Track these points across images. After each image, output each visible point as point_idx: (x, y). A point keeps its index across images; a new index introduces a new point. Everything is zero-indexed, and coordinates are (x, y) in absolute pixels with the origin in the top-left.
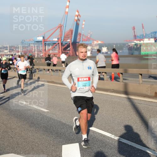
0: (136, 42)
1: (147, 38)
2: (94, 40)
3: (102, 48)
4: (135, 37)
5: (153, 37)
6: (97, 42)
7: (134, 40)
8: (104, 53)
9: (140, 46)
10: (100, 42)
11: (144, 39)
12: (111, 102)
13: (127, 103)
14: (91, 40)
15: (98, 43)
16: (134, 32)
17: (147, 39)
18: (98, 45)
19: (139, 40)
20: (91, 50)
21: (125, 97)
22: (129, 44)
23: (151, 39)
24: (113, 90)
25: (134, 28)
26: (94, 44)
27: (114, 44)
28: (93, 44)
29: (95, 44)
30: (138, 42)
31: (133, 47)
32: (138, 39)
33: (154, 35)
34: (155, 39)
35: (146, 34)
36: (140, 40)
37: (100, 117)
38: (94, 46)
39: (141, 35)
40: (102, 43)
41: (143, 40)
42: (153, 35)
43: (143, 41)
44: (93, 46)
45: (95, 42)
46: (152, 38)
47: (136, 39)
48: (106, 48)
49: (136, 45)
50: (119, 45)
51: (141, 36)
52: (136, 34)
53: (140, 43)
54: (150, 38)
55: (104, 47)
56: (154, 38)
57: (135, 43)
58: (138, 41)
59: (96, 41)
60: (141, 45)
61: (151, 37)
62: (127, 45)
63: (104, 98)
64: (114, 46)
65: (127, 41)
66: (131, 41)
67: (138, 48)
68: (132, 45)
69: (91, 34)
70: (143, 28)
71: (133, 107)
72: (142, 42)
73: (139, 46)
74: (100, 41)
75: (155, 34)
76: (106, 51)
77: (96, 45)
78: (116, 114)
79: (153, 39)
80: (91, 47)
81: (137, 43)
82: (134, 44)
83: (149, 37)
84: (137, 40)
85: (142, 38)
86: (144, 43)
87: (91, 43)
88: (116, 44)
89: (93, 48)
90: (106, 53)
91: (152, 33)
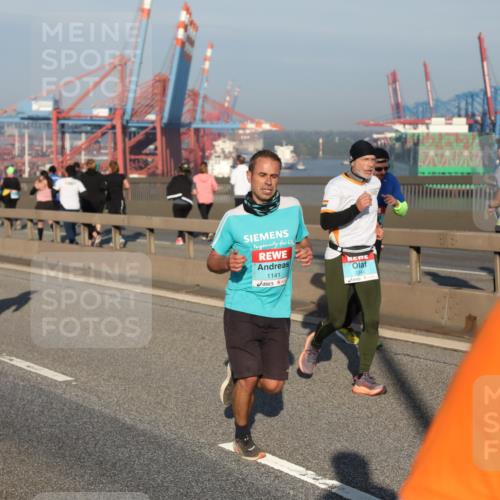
0: (400, 128)
1: (442, 116)
2: (245, 118)
3: (276, 147)
4: (398, 113)
5: (463, 112)
6: (259, 124)
7: (394, 123)
9: (416, 144)
10: (266, 127)
11: (430, 119)
14: (235, 117)
15: (260, 130)
16: (395, 90)
17: (442, 120)
18: (259, 139)
19: (410, 124)
22: (375, 136)
23: (456, 120)
25: (394, 79)
26: (245, 134)
27: (319, 134)
28: (241, 132)
29: (248, 131)
30: (408, 130)
31: (388, 147)
32: (408, 118)
33: (467, 103)
34: (471, 121)
35: (437, 101)
36: (415, 124)
38: (247, 140)
39: (417, 105)
40: (274, 129)
41: (427, 121)
42: (463, 105)
43: (427, 125)
44: (241, 141)
45: (251, 126)
46: (459, 116)
47: (399, 117)
48: (291, 148)
49: (401, 139)
50: (337, 139)
51: (421, 109)
52: (400, 100)
53: (414, 135)
54: (453, 116)
55: (281, 145)
56: (467, 116)
57: (397, 131)
58: (407, 126)
59: (252, 121)
60: (418, 139)
61: (456, 111)
64: (321, 141)
65: (367, 125)
66: (382, 125)
67: (409, 150)
68: (386, 138)
69: (236, 93)
70: (427, 78)
72: (421, 129)
73: (409, 144)
74: (267, 121)
75: (470, 100)
76: (291, 162)
77: (253, 137)
79: (463, 120)
80: (234, 143)
81: (406, 134)
82: (393, 135)
83: (448, 110)
84: (404, 124)
85: (422, 115)
86: (428, 134)
87: (233, 129)
88: (328, 136)
89: (241, 147)
90: (291, 167)
91: (458, 97)
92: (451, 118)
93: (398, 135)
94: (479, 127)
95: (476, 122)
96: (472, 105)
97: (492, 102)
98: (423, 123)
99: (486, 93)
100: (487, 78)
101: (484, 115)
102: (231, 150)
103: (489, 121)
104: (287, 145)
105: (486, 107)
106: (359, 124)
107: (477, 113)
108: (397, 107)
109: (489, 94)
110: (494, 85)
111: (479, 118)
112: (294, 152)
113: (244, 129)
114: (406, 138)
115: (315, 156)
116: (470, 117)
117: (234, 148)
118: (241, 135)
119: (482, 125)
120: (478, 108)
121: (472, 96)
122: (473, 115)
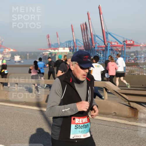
0: (50, 50)
1: (62, 47)
2: (5, 48)
3: (15, 56)
4: (50, 46)
5: (68, 46)
6: (9, 50)
7: (49, 49)
8: (17, 61)
9: (55, 55)
10: (12, 50)
11: (59, 48)
12: (22, 116)
13: (40, 116)
14: (2, 47)
15: (10, 51)
16: (49, 40)
17: (62, 48)
18: (10, 54)
19: (53, 49)
20: (2, 58)
21: (38, 110)
22: (43, 53)
23: (66, 48)
24: (25, 102)
25: (48, 37)
26: (5, 52)
27: (27, 52)
28: (4, 52)
29: (6, 52)
30: (53, 51)
31: (47, 56)
32: (52, 48)
33: (69, 44)
34: (70, 49)
35: (60, 43)
36: (55, 49)
37: (10, 132)
38: (6, 54)
39: (55, 44)
40: (14, 51)
41: (58, 49)
42: (68, 44)
43: (58, 50)
44: (4, 55)
45: (7, 50)
46: (67, 47)
47: (50, 48)
48: (19, 56)
49: (51, 54)
50: (33, 54)
51: (56, 45)
52: (50, 43)
53: (54, 52)
54: (65, 47)
55: (16, 55)
56: (69, 47)
57: (50, 51)
58: (52, 50)
59: (7, 49)
60: (56, 54)
61: (66, 46)
62: (41, 54)
63: (15, 111)
64: (28, 54)
65: (41, 50)
66: (45, 50)
67: (53, 57)
68: (47, 53)
69: (2, 41)
70: (58, 37)
71: (45, 120)
72: (56, 51)
73: (53, 55)
74: (12, 49)
75: (69, 43)
76: (19, 60)
77: (8, 53)
78: (27, 129)
79: (68, 48)
80: (2, 55)
81: (52, 52)
82: (48, 53)
83: (64, 46)
84: (52, 49)
85: (56, 47)
86: (58, 52)
87: (2, 51)
88: (30, 53)
89: (4, 56)
90: (19, 62)
91: (66, 42)
92: (64, 48)
93: (50, 53)
94: (72, 50)
95: (71, 49)
96: (70, 44)
97: (75, 43)
98: (57, 49)
99: (74, 41)
100: (74, 37)
101: (73, 47)
102: (1, 57)
103: (75, 49)
104: (18, 55)
105: (74, 45)
106: (39, 49)
107: (71, 46)
108: (50, 45)
109: (75, 41)
110: (76, 38)
111: (72, 48)
112: (20, 57)
113: (5, 51)
114: (52, 54)
115: (26, 59)
116: (70, 47)
117: (2, 56)
118: (4, 53)
119: (73, 50)
120: (72, 45)
121: (70, 42)
122: (71, 47)
